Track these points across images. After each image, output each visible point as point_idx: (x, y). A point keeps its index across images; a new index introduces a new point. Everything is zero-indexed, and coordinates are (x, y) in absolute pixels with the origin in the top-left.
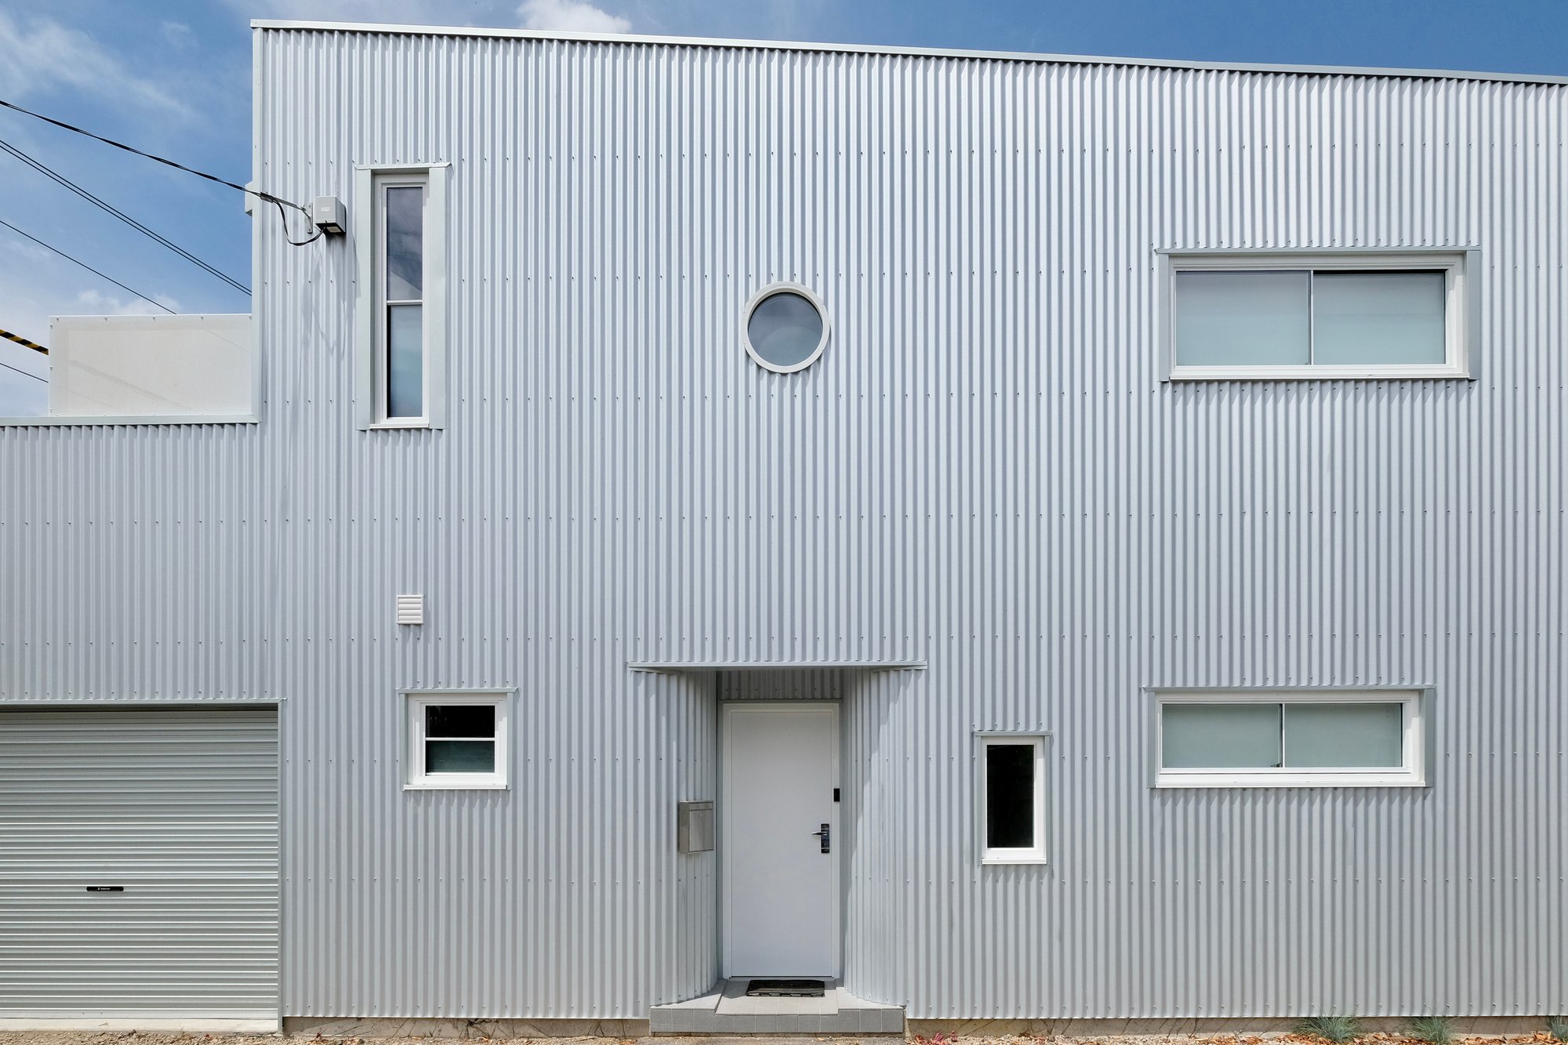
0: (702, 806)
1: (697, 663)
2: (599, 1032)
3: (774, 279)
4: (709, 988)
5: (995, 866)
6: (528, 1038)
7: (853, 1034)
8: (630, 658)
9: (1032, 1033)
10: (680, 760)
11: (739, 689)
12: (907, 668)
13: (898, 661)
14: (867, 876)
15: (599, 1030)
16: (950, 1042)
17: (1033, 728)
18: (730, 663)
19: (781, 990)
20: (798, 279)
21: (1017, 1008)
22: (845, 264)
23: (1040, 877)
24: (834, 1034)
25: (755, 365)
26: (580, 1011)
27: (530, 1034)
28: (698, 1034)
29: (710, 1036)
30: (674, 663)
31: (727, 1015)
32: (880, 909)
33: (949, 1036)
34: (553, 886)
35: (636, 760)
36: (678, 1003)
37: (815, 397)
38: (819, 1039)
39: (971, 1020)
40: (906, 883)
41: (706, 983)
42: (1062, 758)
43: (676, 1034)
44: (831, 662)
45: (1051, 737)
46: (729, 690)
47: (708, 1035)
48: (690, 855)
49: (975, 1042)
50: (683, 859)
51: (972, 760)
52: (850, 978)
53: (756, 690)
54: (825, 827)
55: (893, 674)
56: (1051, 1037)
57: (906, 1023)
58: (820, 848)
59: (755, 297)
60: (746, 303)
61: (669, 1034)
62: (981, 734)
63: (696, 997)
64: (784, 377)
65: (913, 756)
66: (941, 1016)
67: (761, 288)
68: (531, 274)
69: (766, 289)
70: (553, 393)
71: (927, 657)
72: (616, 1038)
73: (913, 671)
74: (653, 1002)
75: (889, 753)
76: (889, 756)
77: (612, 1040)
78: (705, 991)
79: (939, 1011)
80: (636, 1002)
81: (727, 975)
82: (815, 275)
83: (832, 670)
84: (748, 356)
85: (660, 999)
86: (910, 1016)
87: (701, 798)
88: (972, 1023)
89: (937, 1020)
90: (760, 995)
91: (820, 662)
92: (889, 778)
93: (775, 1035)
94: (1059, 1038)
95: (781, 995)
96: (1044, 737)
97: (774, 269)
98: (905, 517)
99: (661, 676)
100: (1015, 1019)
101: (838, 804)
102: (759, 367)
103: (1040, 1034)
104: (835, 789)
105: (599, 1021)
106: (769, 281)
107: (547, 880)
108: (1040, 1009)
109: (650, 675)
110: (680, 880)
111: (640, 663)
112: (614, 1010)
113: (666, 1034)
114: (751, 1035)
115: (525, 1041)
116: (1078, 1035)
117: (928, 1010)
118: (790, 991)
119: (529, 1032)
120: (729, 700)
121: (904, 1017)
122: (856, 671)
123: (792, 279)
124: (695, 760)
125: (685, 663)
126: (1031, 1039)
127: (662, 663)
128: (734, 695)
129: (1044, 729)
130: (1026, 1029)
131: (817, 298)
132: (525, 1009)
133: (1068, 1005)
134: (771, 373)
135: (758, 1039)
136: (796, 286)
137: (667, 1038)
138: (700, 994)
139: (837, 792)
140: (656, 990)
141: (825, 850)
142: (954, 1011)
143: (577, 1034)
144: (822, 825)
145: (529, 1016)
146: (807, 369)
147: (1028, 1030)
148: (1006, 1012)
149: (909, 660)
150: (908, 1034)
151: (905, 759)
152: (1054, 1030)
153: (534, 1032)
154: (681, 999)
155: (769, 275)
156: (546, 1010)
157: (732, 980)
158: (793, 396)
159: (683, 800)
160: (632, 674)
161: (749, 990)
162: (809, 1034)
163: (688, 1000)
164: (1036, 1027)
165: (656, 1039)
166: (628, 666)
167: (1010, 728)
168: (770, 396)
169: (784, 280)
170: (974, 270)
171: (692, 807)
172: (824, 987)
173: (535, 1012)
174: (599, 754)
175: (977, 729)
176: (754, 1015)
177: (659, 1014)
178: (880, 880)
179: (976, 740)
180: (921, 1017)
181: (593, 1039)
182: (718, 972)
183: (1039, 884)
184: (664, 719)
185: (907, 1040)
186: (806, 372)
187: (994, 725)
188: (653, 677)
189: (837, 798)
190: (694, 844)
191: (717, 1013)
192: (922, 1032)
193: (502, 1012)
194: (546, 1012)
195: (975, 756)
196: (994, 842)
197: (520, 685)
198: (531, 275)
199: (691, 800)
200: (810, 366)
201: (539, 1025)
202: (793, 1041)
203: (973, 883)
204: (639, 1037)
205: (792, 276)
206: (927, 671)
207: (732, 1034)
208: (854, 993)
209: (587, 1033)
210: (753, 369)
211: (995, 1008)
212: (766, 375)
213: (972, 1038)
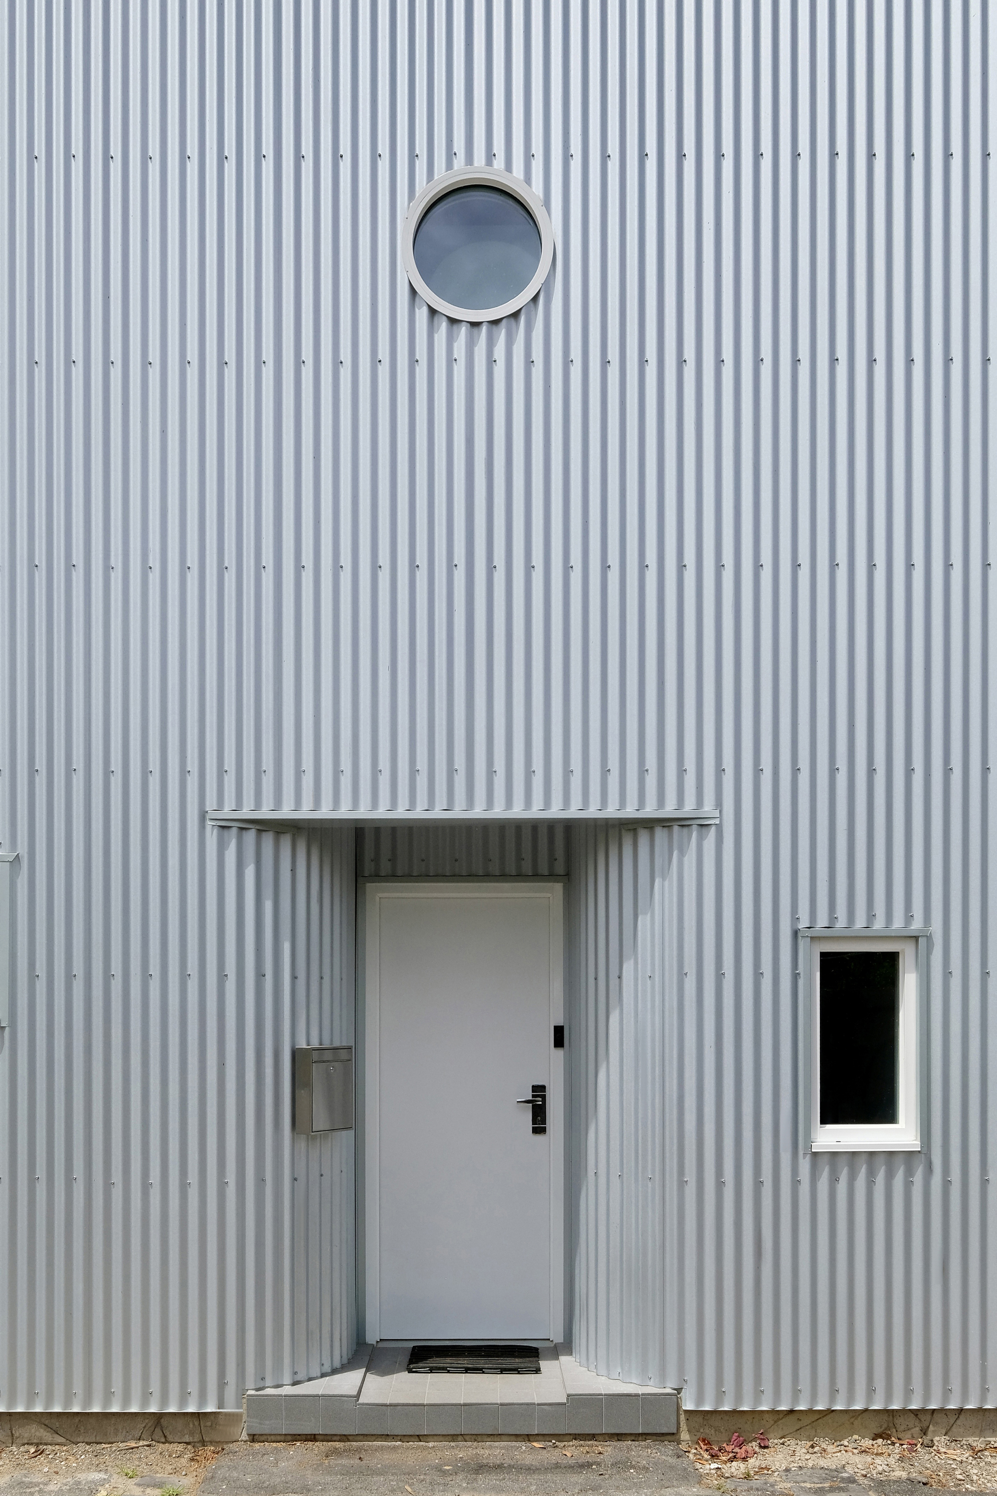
0: (328, 1055)
1: (325, 812)
2: (158, 1434)
3: (459, 162)
4: (345, 1361)
5: (834, 1154)
6: (37, 1445)
7: (593, 1437)
8: (211, 803)
9: (894, 1434)
10: (296, 978)
11: (393, 860)
12: (683, 823)
13: (669, 810)
14: (615, 1171)
15: (158, 1430)
16: (757, 1449)
17: (898, 923)
18: (382, 813)
19: (465, 1362)
20: (499, 163)
21: (871, 1391)
22: (579, 138)
23: (909, 1173)
24: (560, 1437)
25: (425, 309)
26: (126, 1400)
27: (41, 1438)
28: (327, 1438)
29: (349, 1440)
30: (286, 812)
31: (378, 1405)
32: (637, 1228)
33: (754, 1440)
34: (79, 1190)
35: (222, 977)
36: (295, 1383)
37: (529, 362)
38: (535, 1444)
39: (792, 1412)
40: (682, 1183)
41: (340, 1351)
42: (947, 974)
43: (289, 1438)
44: (555, 812)
45: (929, 938)
46: (376, 860)
47: (345, 1438)
48: (314, 1138)
49: (799, 1448)
50: (302, 1145)
51: (795, 977)
52: (584, 1341)
53: (423, 860)
54: (539, 1090)
55: (660, 833)
56: (926, 1440)
57: (682, 1417)
58: (530, 1126)
59: (426, 192)
60: (409, 202)
61: (279, 1438)
62: (809, 933)
63: (323, 1375)
64: (475, 330)
65: (694, 971)
66: (741, 1404)
67: (436, 177)
68: (40, 149)
69: (444, 179)
70: (77, 353)
71: (719, 804)
72: (188, 1443)
73: (695, 827)
74: (250, 1383)
75: (653, 964)
76: (653, 970)
77: (181, 1447)
78: (337, 1364)
79: (739, 1397)
80: (222, 1385)
81: (372, 1338)
82: (529, 156)
83: (551, 825)
84: (413, 292)
85: (263, 1379)
86: (688, 1405)
87: (332, 1040)
88: (792, 1417)
89: (734, 1412)
90: (432, 1370)
91: (536, 812)
92: (653, 1006)
93: (460, 1438)
94: (940, 1441)
95: (467, 1370)
96: (916, 938)
97: (459, 145)
98: (681, 567)
99: (264, 835)
100: (866, 1410)
101: (560, 1052)
102: (433, 312)
103: (909, 1435)
104: (555, 1027)
105: (159, 1417)
106: (449, 166)
107: (70, 1180)
108: (908, 1393)
109: (244, 832)
110: (295, 1179)
111: (227, 812)
112: (184, 1396)
113: (273, 1438)
114: (419, 1438)
115: (32, 1450)
116: (972, 1435)
117: (720, 1395)
118: (481, 1362)
119: (38, 1434)
120: (377, 877)
121: (678, 1407)
122: (596, 826)
123: (489, 162)
124: (322, 978)
125: (305, 813)
126: (893, 1444)
127: (265, 813)
128: (385, 867)
129: (917, 925)
130: (885, 1426)
131: (532, 195)
132: (32, 1396)
133: (956, 1384)
134: (453, 321)
135: (431, 1444)
136: (496, 174)
137: (274, 1445)
138: (329, 1370)
139: (559, 1032)
140: (256, 1361)
141: (539, 1128)
142: (764, 1397)
143: (122, 1438)
144: (533, 1086)
145: (38, 1409)
146: (516, 315)
147: (888, 1428)
148: (851, 1398)
149: (689, 809)
150: (685, 1436)
151: (682, 975)
152: (931, 1428)
153: (47, 1436)
154: (298, 1378)
155: (451, 154)
156: (69, 1398)
157: (381, 1345)
158: (491, 362)
159: (302, 1044)
160: (215, 831)
161: (411, 1362)
162: (517, 1437)
163: (310, 1379)
164: (900, 1421)
165: (257, 1446)
166: (208, 817)
167: (860, 922)
168: (451, 361)
169: (476, 164)
170: (800, 151)
171: (315, 1056)
172: (538, 1357)
173: (49, 1400)
174: (158, 967)
175: (803, 923)
176: (423, 1405)
177: (258, 1405)
178: (637, 1180)
179: (802, 943)
180: (707, 1408)
181: (148, 1446)
182: (358, 1335)
183: (908, 1185)
184: (268, 906)
185: (683, 1446)
186: (512, 320)
187: (833, 918)
188: (250, 837)
189: (559, 1041)
190: (321, 1121)
191: (361, 1401)
192: (710, 1433)
193: (30, 1401)
194: (68, 1401)
195: (801, 969)
196: (830, 1115)
197: (22, 849)
198: (40, 151)
199: (315, 1044)
200: (520, 310)
201: (56, 1424)
202: (491, 1447)
203: (796, 1183)
204: (227, 1443)
205: (490, 156)
206: (719, 827)
207: (386, 1437)
208: (592, 1367)
209: (137, 1435)
210: (422, 314)
211: (833, 1392)
212: (444, 325)
213: (793, 1442)
